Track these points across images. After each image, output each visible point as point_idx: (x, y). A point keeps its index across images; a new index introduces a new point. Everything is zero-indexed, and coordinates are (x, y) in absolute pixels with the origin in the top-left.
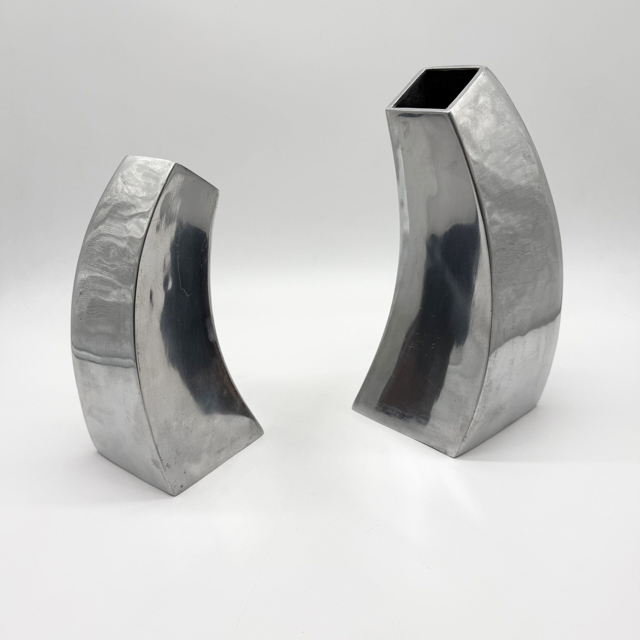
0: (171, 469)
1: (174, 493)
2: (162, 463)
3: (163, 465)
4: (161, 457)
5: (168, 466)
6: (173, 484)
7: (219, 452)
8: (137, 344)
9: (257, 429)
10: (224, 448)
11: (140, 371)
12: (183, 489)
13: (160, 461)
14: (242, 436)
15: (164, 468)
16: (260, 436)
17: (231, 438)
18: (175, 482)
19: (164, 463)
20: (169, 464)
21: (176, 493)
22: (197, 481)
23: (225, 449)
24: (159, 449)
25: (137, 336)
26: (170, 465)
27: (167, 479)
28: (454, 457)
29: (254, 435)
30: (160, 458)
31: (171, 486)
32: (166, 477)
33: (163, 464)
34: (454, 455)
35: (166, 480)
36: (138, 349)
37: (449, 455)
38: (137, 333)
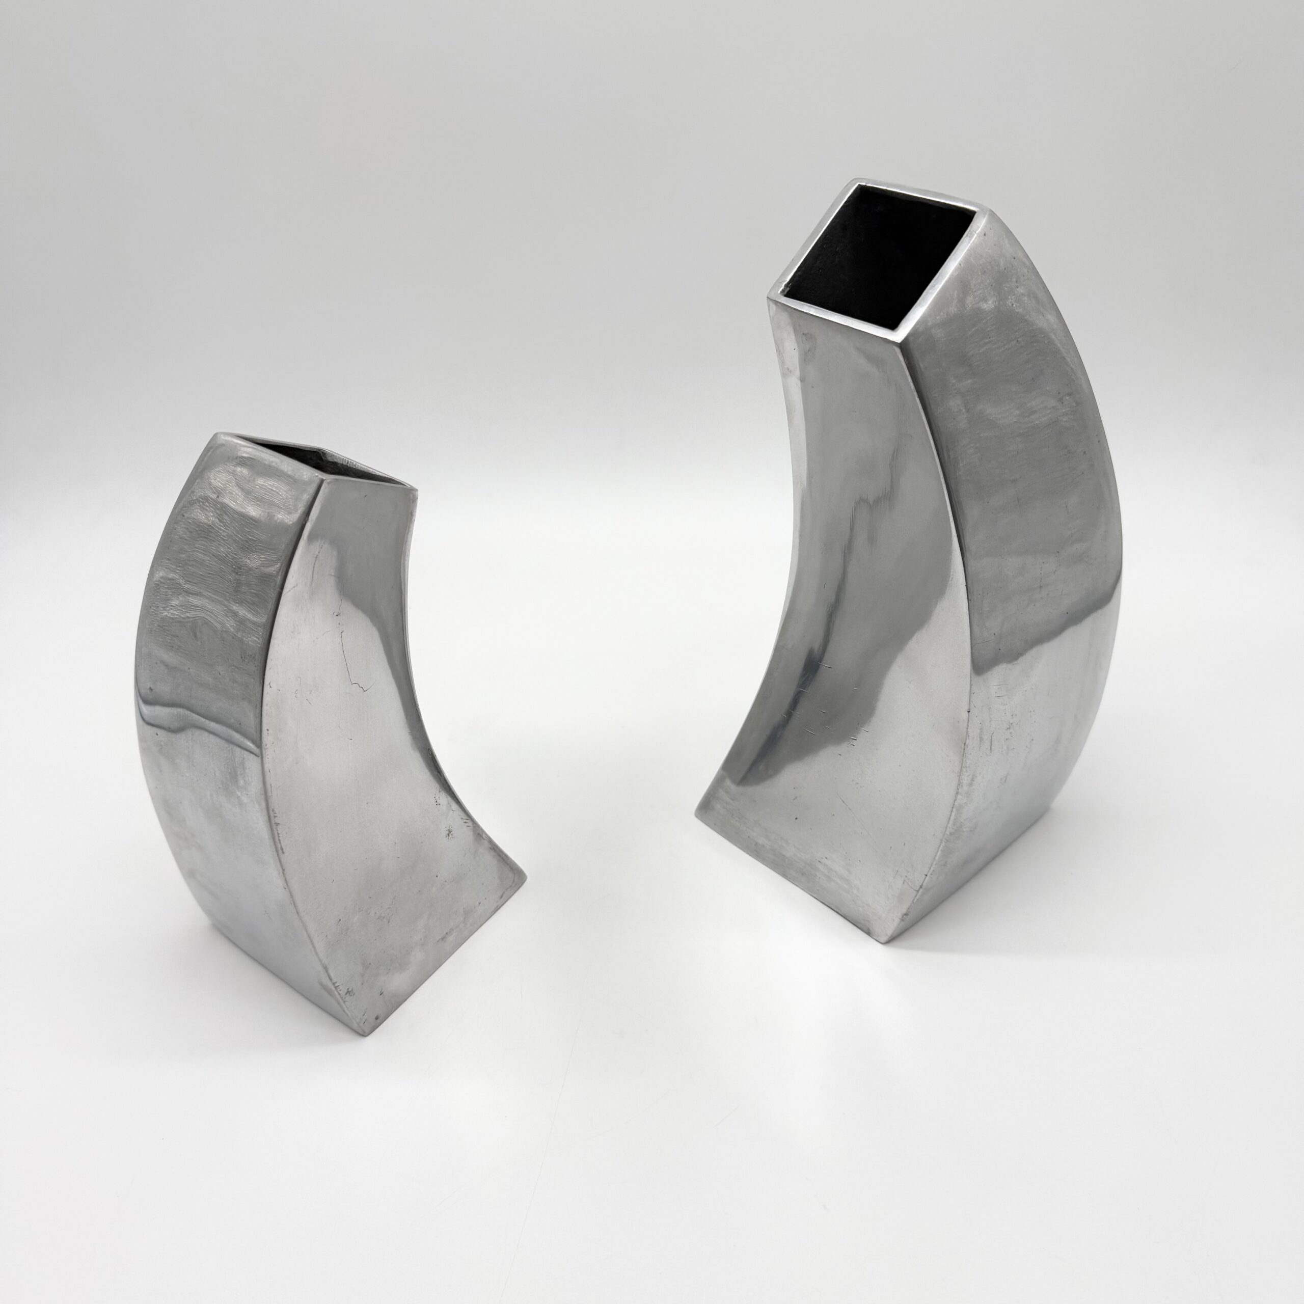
0: (355, 996)
1: (364, 1032)
2: (338, 992)
3: (339, 994)
4: (336, 982)
5: (349, 994)
6: (361, 1019)
7: (443, 939)
8: (273, 810)
9: (514, 877)
10: (451, 931)
11: (283, 853)
12: (379, 1021)
13: (334, 989)
14: (486, 899)
15: (342, 998)
16: (520, 887)
17: (464, 908)
18: (363, 1015)
19: (340, 990)
20: (350, 990)
21: (367, 1031)
22: (406, 1000)
23: (455, 931)
24: (330, 971)
25: (272, 796)
26: (352, 990)
27: (349, 1014)
28: (883, 942)
29: (507, 890)
30: (334, 984)
31: (358, 1024)
32: (347, 1012)
33: (341, 992)
34: (884, 939)
35: (347, 1015)
36: (275, 817)
37: (876, 938)
38: (271, 791)
